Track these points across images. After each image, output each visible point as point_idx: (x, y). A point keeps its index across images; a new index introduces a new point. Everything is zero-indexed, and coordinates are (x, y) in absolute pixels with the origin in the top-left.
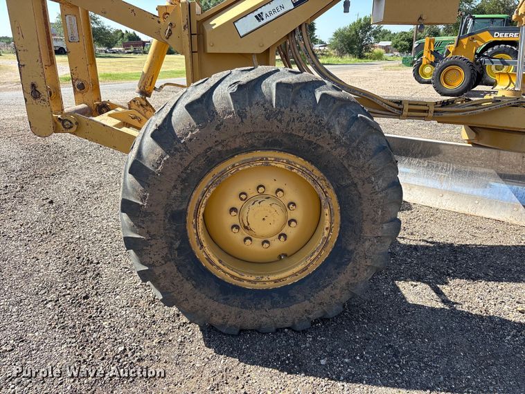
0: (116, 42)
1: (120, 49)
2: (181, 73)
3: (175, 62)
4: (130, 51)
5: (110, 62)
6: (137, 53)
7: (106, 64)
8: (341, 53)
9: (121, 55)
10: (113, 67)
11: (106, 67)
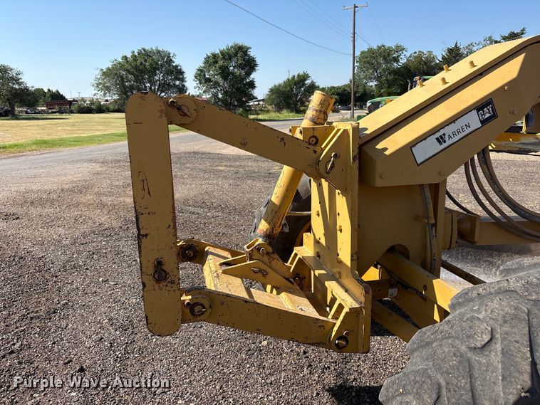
0: (37, 101)
1: (43, 108)
2: (122, 135)
3: (113, 123)
4: (54, 110)
5: (38, 126)
6: (62, 113)
7: (34, 128)
8: (279, 108)
9: (45, 116)
10: (42, 131)
11: (35, 132)
